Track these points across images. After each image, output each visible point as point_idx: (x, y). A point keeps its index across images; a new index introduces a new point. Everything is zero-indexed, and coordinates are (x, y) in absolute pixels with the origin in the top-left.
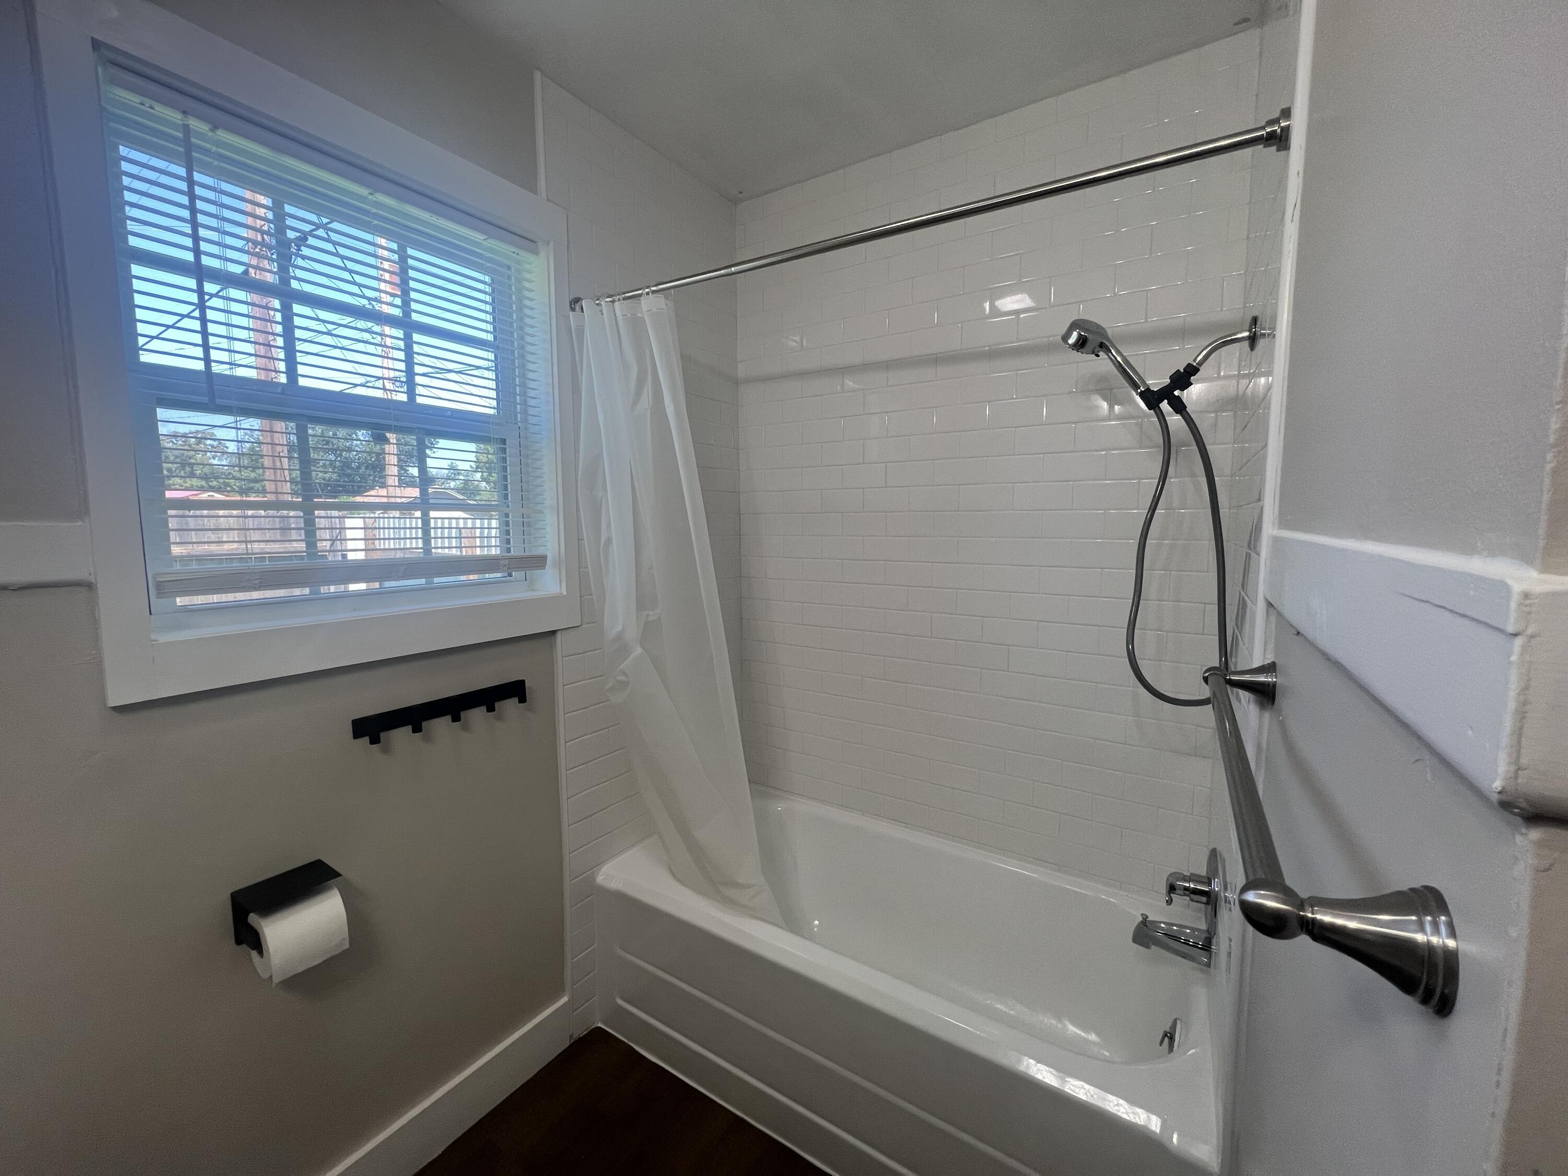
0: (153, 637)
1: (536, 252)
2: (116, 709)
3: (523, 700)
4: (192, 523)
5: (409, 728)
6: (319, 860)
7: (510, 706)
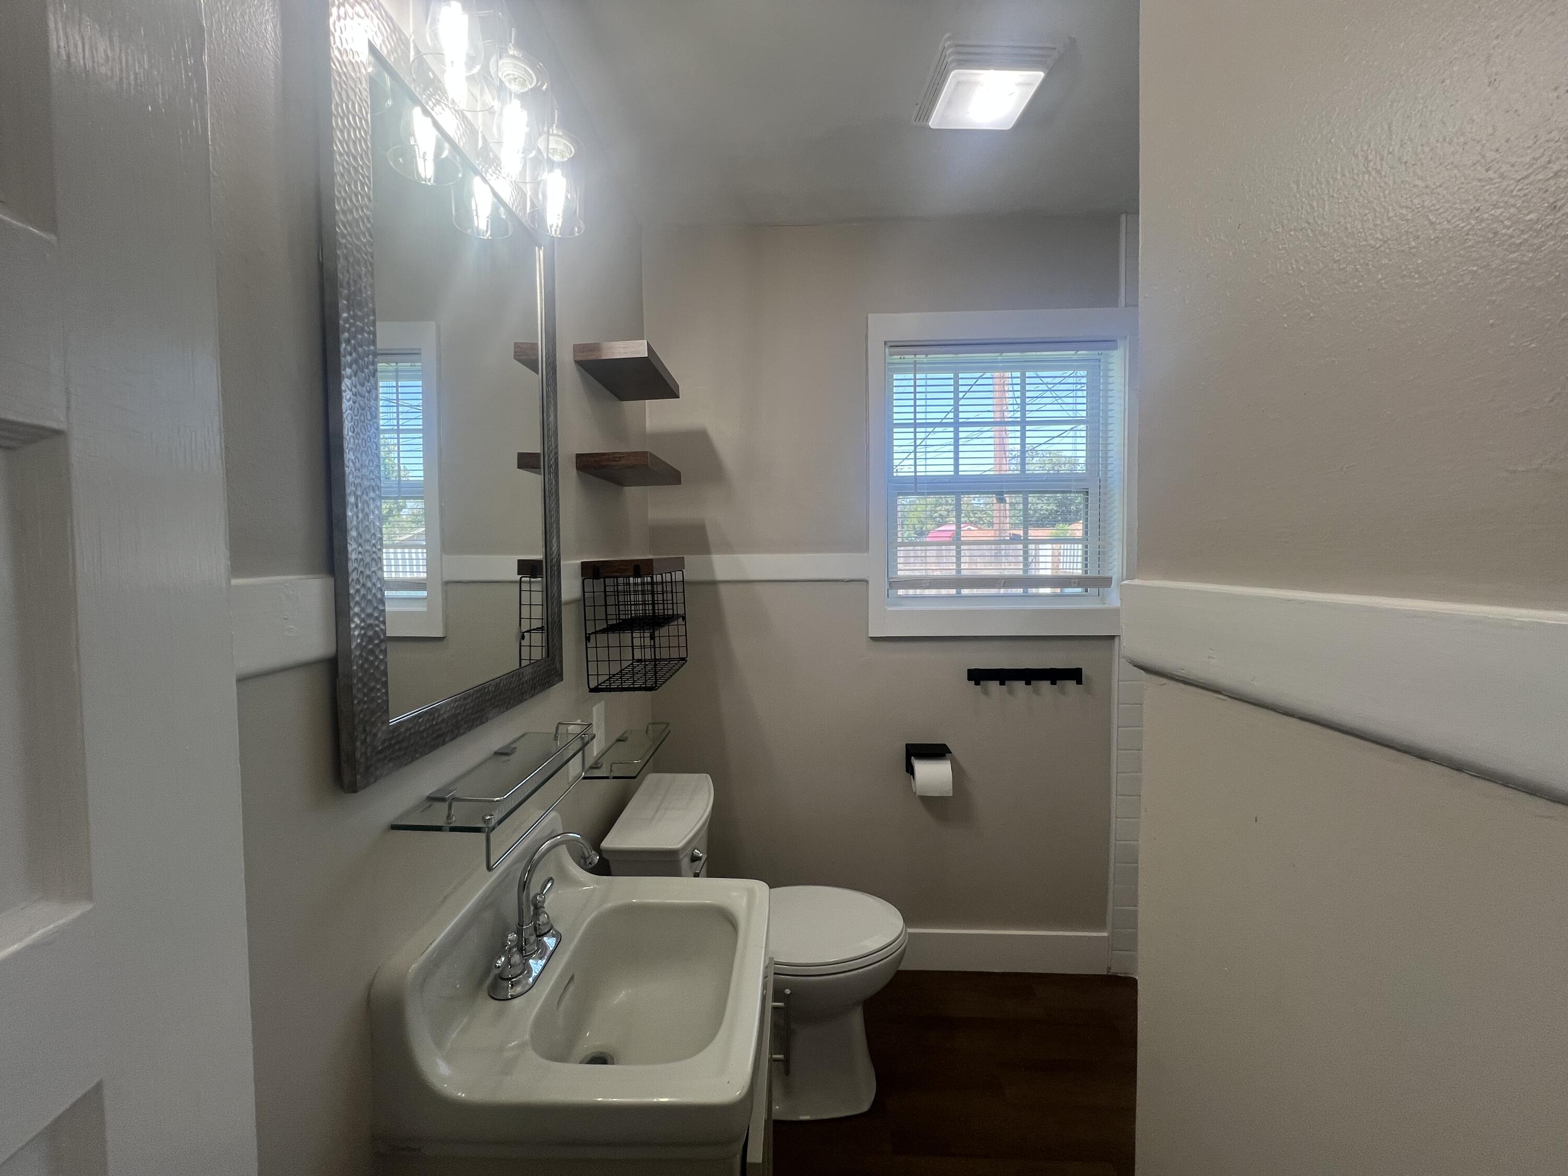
0: (886, 607)
1: (1116, 348)
2: (874, 639)
3: (1079, 682)
4: (944, 553)
5: (998, 682)
6: (945, 745)
7: (1071, 685)
